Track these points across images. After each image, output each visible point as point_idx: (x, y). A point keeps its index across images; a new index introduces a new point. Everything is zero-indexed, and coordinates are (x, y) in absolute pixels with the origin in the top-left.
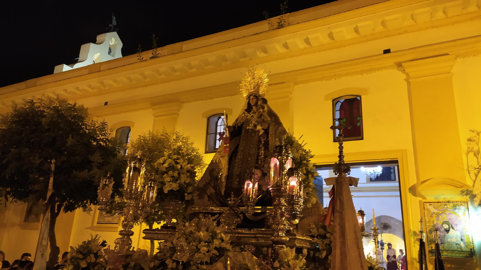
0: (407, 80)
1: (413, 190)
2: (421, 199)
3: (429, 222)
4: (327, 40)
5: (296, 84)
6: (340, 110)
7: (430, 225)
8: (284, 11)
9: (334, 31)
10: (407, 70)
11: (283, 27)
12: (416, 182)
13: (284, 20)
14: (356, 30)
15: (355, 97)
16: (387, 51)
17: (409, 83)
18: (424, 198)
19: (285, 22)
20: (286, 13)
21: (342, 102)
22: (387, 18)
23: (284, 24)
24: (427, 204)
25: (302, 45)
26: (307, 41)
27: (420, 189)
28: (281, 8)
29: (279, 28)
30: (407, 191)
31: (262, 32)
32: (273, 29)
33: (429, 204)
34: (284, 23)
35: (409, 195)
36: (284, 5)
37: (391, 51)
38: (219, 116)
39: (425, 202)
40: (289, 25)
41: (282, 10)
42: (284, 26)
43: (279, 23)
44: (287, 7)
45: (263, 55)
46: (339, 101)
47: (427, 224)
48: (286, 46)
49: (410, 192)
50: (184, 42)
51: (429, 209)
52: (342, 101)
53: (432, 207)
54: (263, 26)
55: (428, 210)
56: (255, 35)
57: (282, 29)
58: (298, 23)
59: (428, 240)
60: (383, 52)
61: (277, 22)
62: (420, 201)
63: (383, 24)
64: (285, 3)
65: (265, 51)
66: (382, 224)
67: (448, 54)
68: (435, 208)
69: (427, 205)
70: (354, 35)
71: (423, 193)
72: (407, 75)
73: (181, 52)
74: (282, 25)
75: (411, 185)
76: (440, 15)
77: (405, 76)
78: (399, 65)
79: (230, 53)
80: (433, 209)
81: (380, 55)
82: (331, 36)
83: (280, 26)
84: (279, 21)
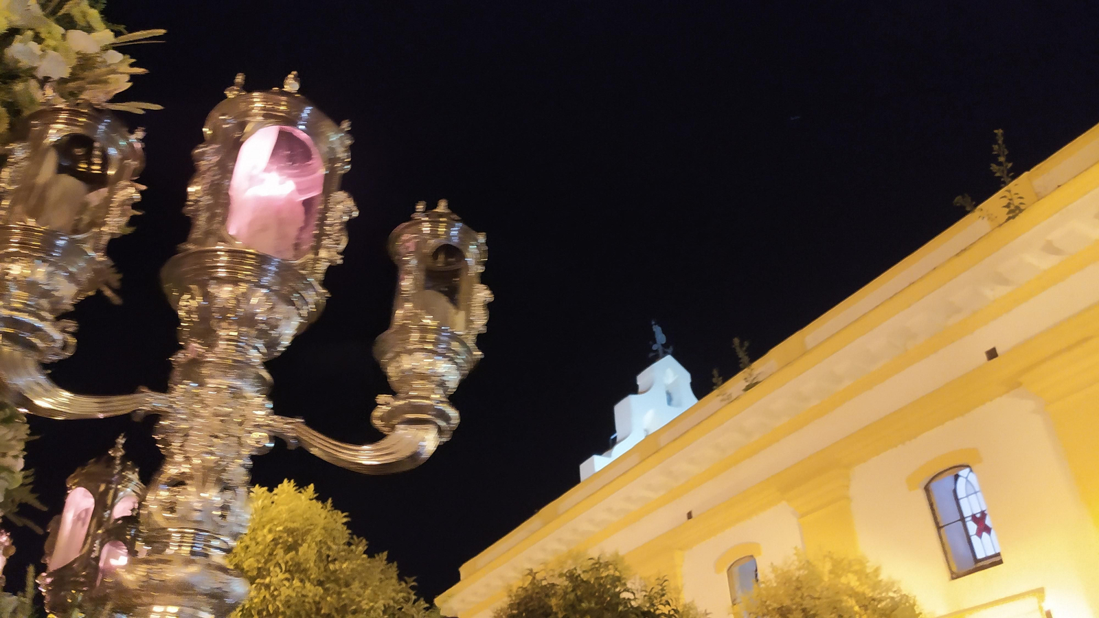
8: (1007, 175)
11: (1021, 211)
13: (1017, 194)
19: (1021, 198)
20: (1014, 178)
23: (1021, 203)
28: (995, 173)
29: (1013, 217)
31: (974, 243)
32: (1000, 225)
34: (1021, 201)
36: (1000, 164)
38: (954, 472)
40: (1039, 197)
41: (1000, 177)
42: (1022, 207)
43: (1008, 206)
44: (1010, 165)
45: (1001, 291)
48: (1050, 249)
50: (806, 329)
56: (957, 255)
57: (1020, 215)
58: (1059, 186)
61: (1004, 207)
64: (1002, 159)
65: (1003, 280)
73: (806, 352)
74: (1017, 208)
79: (915, 316)
83: (1014, 211)
84: (1005, 201)
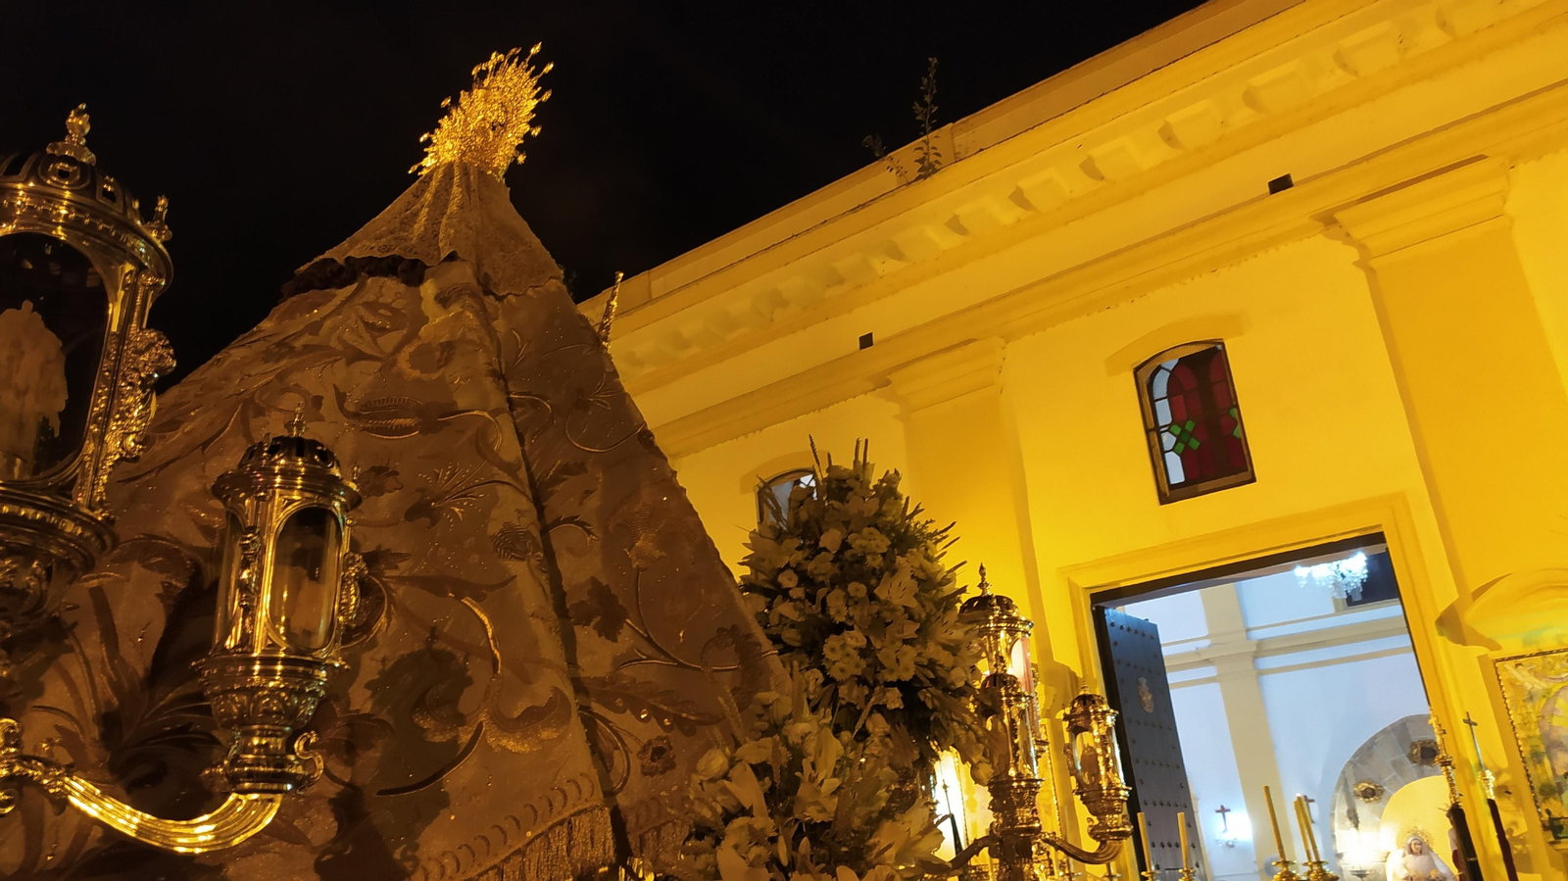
0: (1364, 264)
1: (1450, 624)
2: (1482, 650)
3: (1526, 724)
4: (1082, 185)
5: (1008, 338)
6: (1171, 395)
7: (1531, 734)
8: (930, 121)
9: (1097, 152)
10: (1357, 233)
11: (935, 171)
12: (1456, 596)
13: (936, 148)
14: (1168, 137)
15: (1205, 347)
16: (1281, 184)
17: (1370, 272)
18: (1492, 645)
19: (938, 154)
20: (936, 127)
21: (1171, 368)
22: (1257, 81)
23: (936, 161)
24: (1506, 666)
25: (1008, 215)
26: (1019, 198)
27: (1470, 617)
28: (917, 115)
29: (925, 177)
30: (1433, 629)
31: (875, 199)
32: (909, 183)
33: (1513, 663)
34: (938, 158)
35: (1441, 643)
36: (924, 105)
37: (1294, 179)
38: (795, 477)
39: (1497, 661)
40: (958, 159)
41: (922, 122)
42: (937, 166)
43: (921, 161)
44: (935, 109)
45: (893, 266)
46: (1159, 368)
47: (1521, 734)
48: (956, 226)
49: (1441, 634)
50: (656, 271)
51: (1517, 680)
52: (1171, 364)
53: (1525, 673)
54: (876, 178)
55: (1512, 683)
56: (854, 210)
57: (935, 176)
58: (981, 150)
59: (1532, 788)
60: (1268, 190)
61: (916, 161)
62: (1480, 658)
63: (1250, 99)
64: (928, 99)
65: (898, 255)
66: (1414, 745)
67: (1481, 157)
68: (1536, 674)
69: (1506, 670)
70: (1164, 152)
71: (1485, 629)
72: (1361, 247)
73: (650, 301)
74: (931, 166)
75: (1442, 607)
76: (1431, 36)
77: (1353, 254)
78: (1328, 221)
79: (790, 278)
80: (1533, 679)
81: (1261, 198)
82: (1090, 169)
83: (928, 170)
84: (920, 155)
